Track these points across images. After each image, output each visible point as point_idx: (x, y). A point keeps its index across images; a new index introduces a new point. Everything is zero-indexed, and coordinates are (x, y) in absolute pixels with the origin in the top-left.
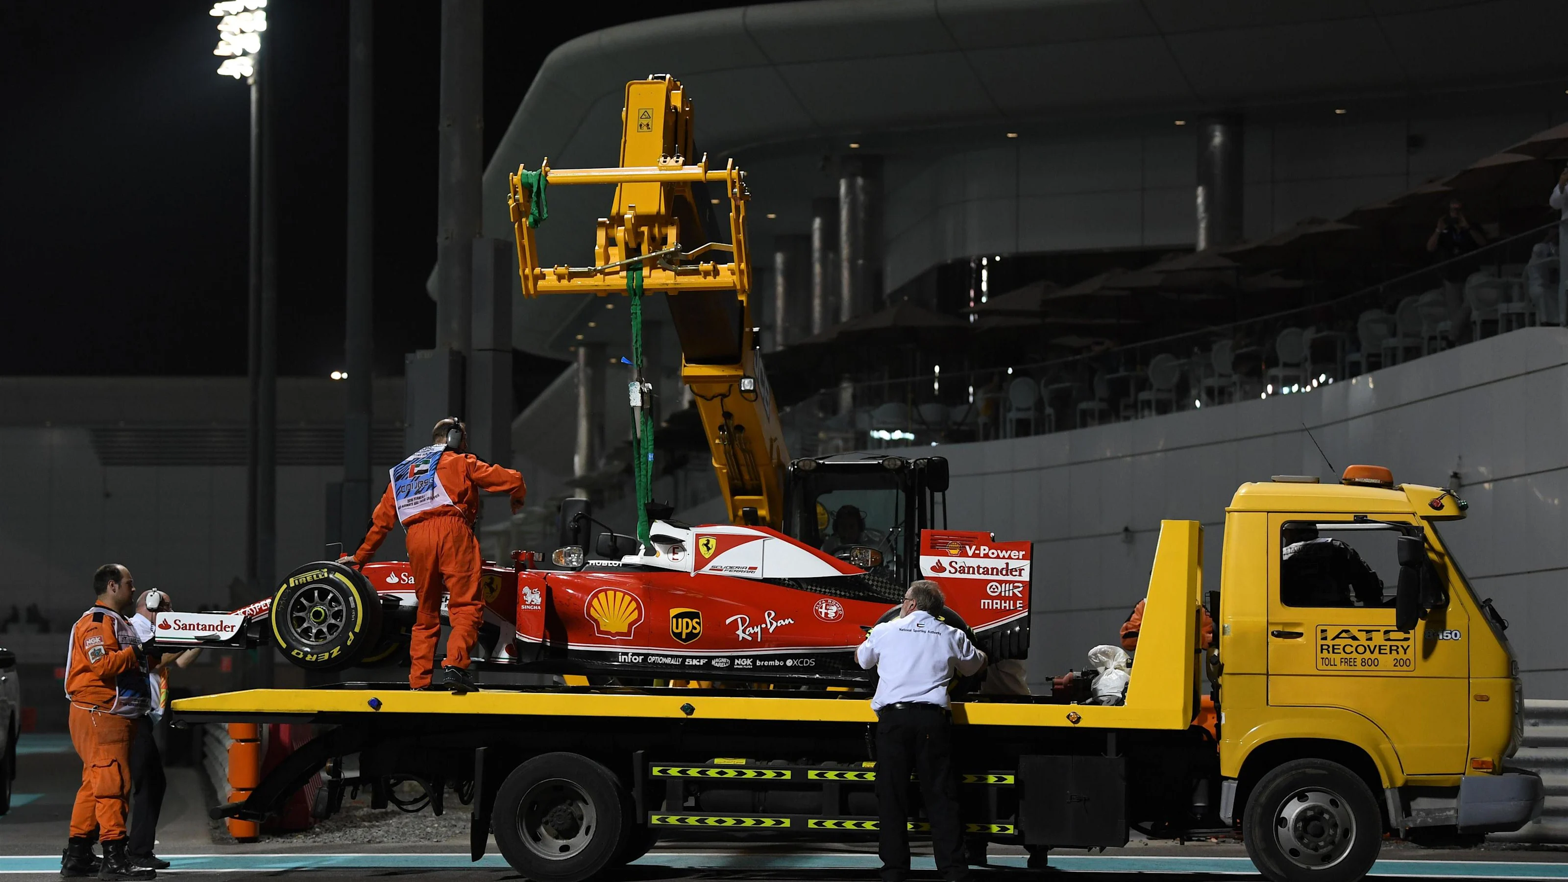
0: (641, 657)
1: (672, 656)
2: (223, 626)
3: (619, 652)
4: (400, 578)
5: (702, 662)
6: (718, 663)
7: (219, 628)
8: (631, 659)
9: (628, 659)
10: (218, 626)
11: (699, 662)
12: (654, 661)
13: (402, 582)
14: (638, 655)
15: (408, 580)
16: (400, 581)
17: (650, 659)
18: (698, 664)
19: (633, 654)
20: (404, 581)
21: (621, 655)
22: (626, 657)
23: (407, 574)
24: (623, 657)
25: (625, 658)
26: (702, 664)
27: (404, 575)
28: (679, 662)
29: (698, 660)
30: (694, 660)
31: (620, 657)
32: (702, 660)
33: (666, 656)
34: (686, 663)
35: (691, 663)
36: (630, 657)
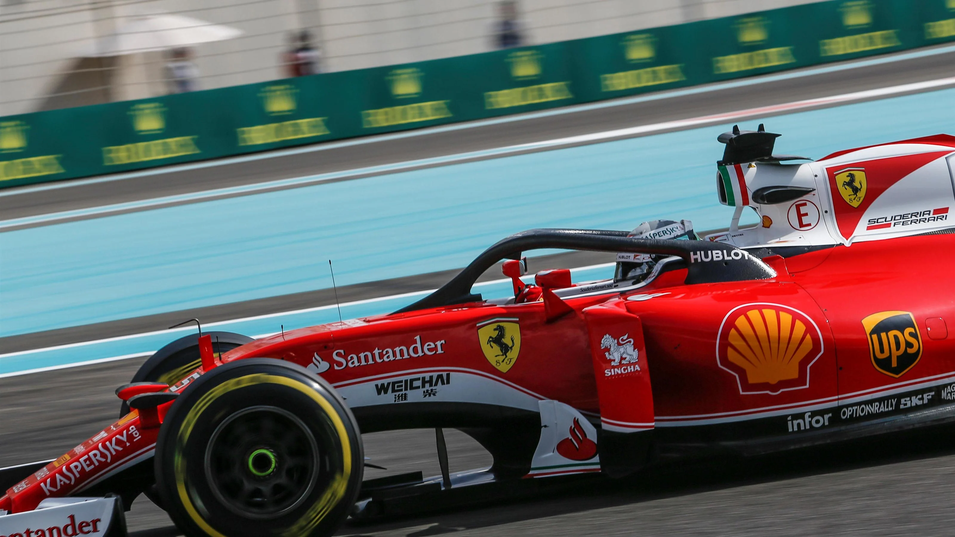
0: (826, 417)
1: (880, 400)
2: (77, 523)
3: (788, 416)
4: (332, 362)
5: (927, 397)
6: (951, 393)
7: (70, 530)
8: (810, 422)
9: (805, 424)
10: (66, 527)
11: (922, 399)
12: (851, 415)
13: (336, 368)
14: (821, 413)
15: (347, 362)
16: (331, 367)
17: (844, 413)
18: (920, 403)
19: (814, 414)
20: (340, 364)
21: (792, 420)
22: (801, 421)
23: (342, 351)
24: (795, 422)
25: (799, 425)
26: (926, 401)
27: (338, 354)
28: (892, 406)
29: (920, 396)
30: (913, 398)
31: (790, 423)
32: (925, 396)
33: (870, 402)
34: (902, 407)
35: (909, 405)
36: (807, 419)
